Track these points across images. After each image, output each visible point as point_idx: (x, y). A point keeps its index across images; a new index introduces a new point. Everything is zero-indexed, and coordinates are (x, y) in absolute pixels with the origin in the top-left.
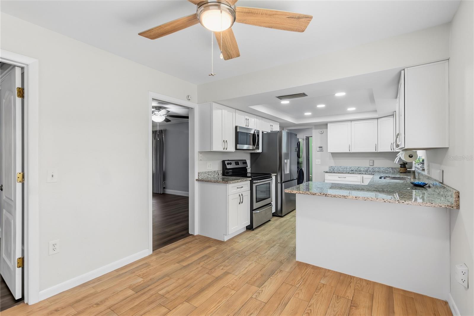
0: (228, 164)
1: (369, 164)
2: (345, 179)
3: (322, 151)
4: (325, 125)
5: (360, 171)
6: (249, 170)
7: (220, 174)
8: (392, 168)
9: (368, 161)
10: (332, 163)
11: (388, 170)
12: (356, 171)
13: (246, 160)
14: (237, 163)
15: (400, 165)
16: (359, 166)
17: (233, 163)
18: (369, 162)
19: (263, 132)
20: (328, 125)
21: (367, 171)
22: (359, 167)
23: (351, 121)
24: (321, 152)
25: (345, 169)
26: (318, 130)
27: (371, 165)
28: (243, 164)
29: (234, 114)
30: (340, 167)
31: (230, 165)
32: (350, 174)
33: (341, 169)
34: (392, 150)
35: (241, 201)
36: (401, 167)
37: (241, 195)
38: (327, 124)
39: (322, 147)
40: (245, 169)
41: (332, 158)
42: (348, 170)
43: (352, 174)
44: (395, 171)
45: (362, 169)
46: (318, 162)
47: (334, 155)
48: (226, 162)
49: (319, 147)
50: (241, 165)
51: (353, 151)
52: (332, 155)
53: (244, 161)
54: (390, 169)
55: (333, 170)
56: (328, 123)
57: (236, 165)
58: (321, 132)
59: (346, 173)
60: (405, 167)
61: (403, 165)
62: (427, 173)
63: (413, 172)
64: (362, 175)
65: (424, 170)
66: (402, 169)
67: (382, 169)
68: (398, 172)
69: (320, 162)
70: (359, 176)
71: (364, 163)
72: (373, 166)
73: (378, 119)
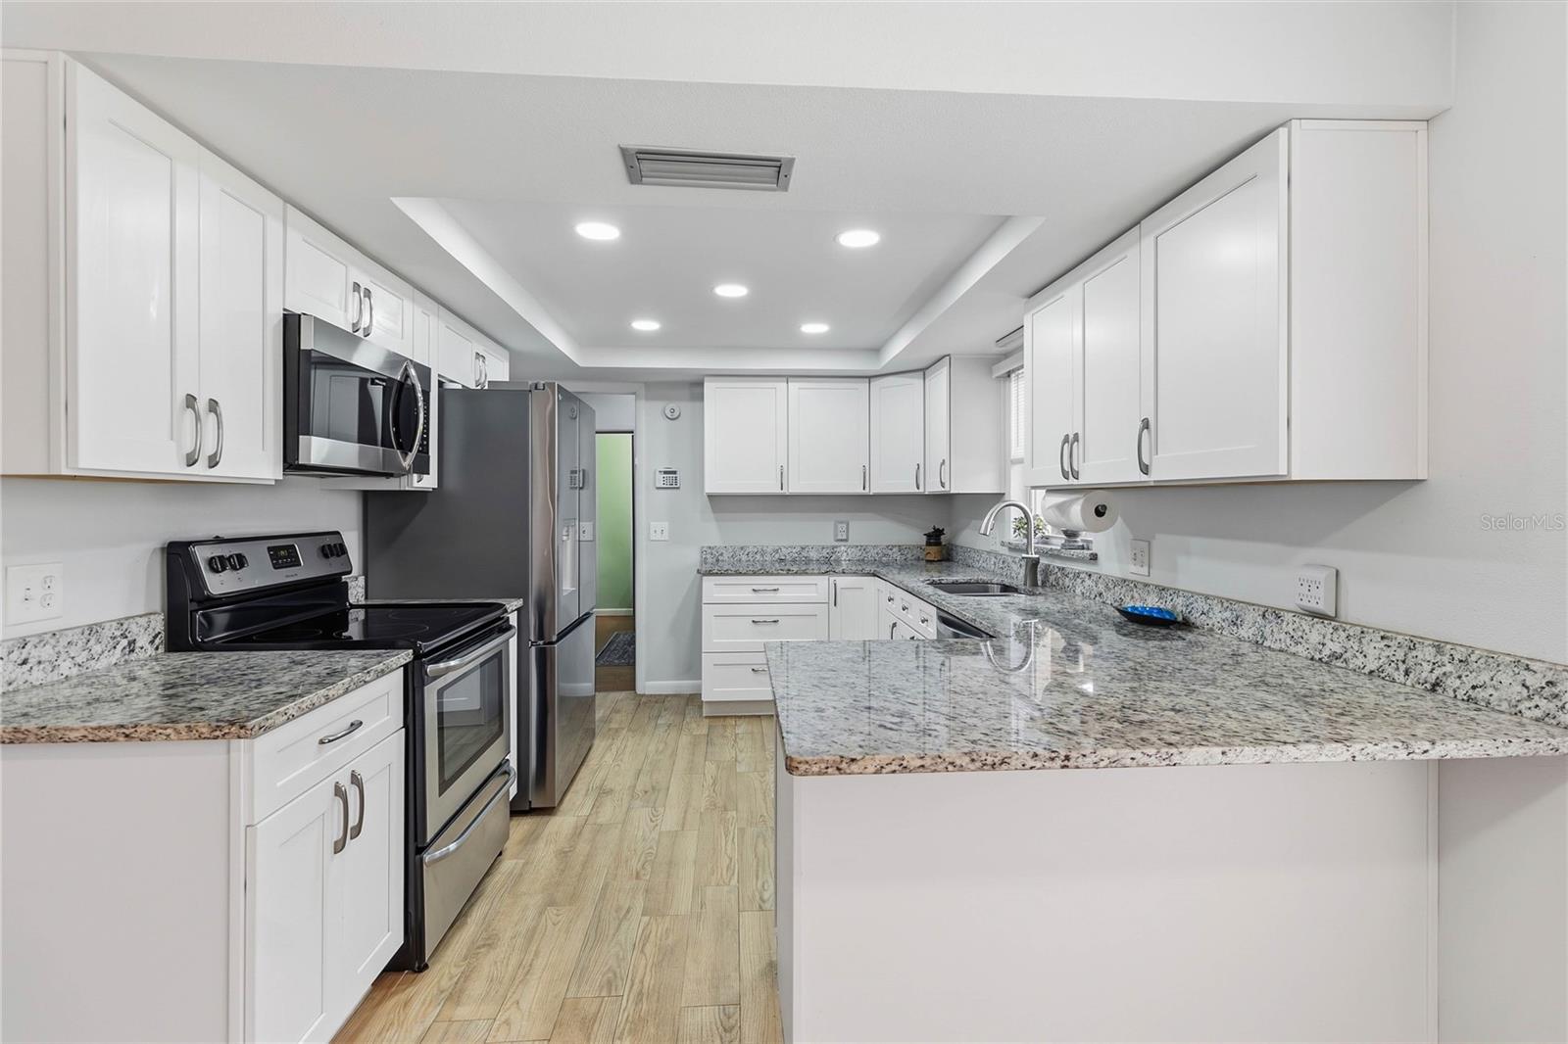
0: (218, 565)
1: (836, 535)
2: (772, 594)
3: (674, 486)
4: (693, 387)
5: (808, 561)
6: (356, 592)
7: (143, 641)
8: (900, 549)
9: (831, 525)
10: (713, 534)
11: (890, 552)
12: (794, 561)
13: (338, 533)
14: (283, 553)
15: (925, 538)
16: (803, 544)
17: (258, 556)
18: (836, 527)
19: (441, 384)
20: (706, 384)
21: (828, 560)
22: (803, 548)
23: (788, 377)
24: (669, 491)
25: (758, 557)
26: (659, 405)
27: (840, 537)
28: (324, 560)
29: (275, 227)
30: (742, 548)
31: (234, 568)
32: (792, 574)
34: (918, 488)
35: (353, 821)
36: (929, 544)
37: (345, 782)
38: (701, 384)
39: (675, 472)
40: (334, 586)
41: (712, 515)
42: (768, 558)
43: (800, 574)
44: (909, 556)
45: (813, 555)
46: (659, 532)
47: (720, 502)
48: (202, 554)
49: (665, 473)
50: (309, 568)
51: (794, 488)
53: (328, 540)
54: (894, 550)
55: (718, 561)
56: (706, 379)
57: (276, 566)
58: (673, 411)
59: (778, 574)
60: (938, 544)
61: (934, 537)
62: (1133, 571)
63: (1034, 564)
64: (832, 579)
65: (1094, 558)
66: (933, 549)
67: (873, 552)
68: (918, 559)
69: (666, 533)
70: (823, 582)
71: (814, 533)
72: (846, 540)
73: (870, 378)
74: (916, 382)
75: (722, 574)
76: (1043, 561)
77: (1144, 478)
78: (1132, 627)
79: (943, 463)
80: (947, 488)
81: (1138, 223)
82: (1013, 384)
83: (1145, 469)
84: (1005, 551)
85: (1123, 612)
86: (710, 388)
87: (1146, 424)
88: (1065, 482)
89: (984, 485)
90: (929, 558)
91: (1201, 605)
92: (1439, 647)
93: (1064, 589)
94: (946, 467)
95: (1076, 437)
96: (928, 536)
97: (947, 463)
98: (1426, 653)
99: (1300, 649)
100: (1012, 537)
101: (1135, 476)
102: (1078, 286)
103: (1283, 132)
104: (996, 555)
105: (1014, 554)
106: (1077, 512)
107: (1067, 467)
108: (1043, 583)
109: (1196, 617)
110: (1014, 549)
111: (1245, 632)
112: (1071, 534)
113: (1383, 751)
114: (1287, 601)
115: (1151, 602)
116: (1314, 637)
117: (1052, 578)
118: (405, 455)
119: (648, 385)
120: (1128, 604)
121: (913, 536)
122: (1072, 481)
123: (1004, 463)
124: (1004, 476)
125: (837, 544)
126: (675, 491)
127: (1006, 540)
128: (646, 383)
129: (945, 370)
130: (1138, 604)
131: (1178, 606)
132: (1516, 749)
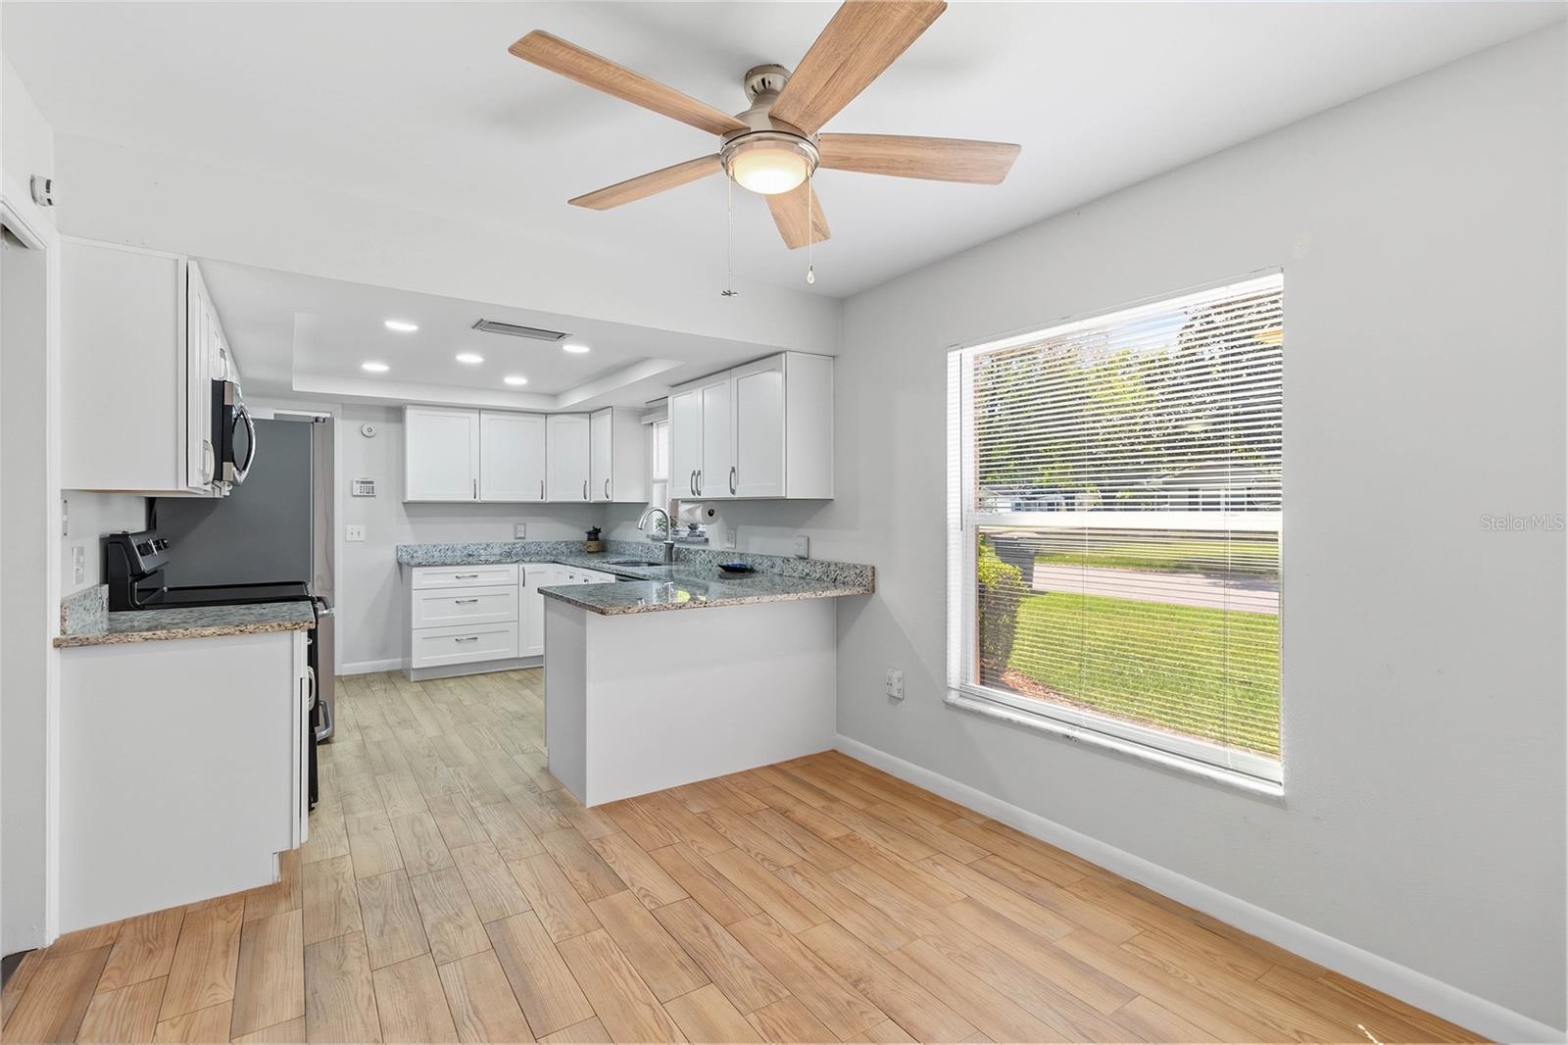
0: (142, 549)
1: (516, 534)
2: (474, 579)
3: (370, 494)
4: (396, 412)
8: (567, 543)
9: (513, 526)
10: (408, 535)
15: (586, 535)
16: (486, 542)
17: (153, 546)
18: (516, 529)
20: (408, 411)
21: (509, 554)
22: (488, 545)
23: (480, 410)
25: (449, 553)
26: (357, 424)
27: (519, 535)
31: (149, 553)
32: (489, 563)
33: (436, 554)
36: (589, 539)
38: (403, 410)
39: (371, 483)
41: (406, 520)
42: (458, 553)
43: (496, 563)
44: (574, 549)
45: (497, 551)
46: (355, 533)
47: (416, 508)
48: (135, 544)
49: (362, 482)
51: (485, 496)
52: (406, 510)
54: (562, 544)
55: (412, 557)
56: (408, 407)
58: (370, 430)
59: (478, 564)
60: (597, 539)
61: (594, 534)
62: (727, 546)
63: (672, 546)
64: (521, 567)
65: (707, 540)
66: (593, 543)
67: (545, 547)
68: (580, 551)
69: (362, 533)
70: (513, 569)
71: (500, 533)
72: (524, 538)
73: (546, 414)
74: (584, 421)
75: (430, 565)
76: (676, 546)
77: (733, 496)
78: (728, 574)
79: (608, 480)
80: (610, 499)
81: (730, 369)
82: (655, 430)
83: (733, 492)
84: (649, 541)
85: (723, 567)
86: (410, 414)
87: (733, 470)
88: (693, 497)
89: (634, 496)
90: (591, 549)
91: (759, 560)
92: (836, 564)
93: (689, 561)
94: (610, 485)
95: (699, 473)
96: (589, 533)
97: (610, 480)
98: (832, 568)
99: (796, 574)
100: (655, 531)
101: (728, 495)
102: (700, 390)
103: (784, 355)
104: (643, 545)
105: (655, 543)
106: (699, 514)
107: (694, 489)
108: (676, 558)
109: (757, 567)
110: (654, 539)
111: (776, 570)
112: (693, 527)
113: (807, 595)
114: (791, 553)
115: (737, 562)
116: (800, 568)
117: (681, 556)
118: (240, 472)
119: (343, 405)
120: (725, 564)
121: (578, 534)
122: (697, 496)
123: (648, 481)
124: (648, 492)
125: (516, 541)
126: (372, 498)
127: (650, 534)
128: (343, 404)
129: (609, 416)
130: (730, 563)
131: (748, 562)
132: (846, 593)
